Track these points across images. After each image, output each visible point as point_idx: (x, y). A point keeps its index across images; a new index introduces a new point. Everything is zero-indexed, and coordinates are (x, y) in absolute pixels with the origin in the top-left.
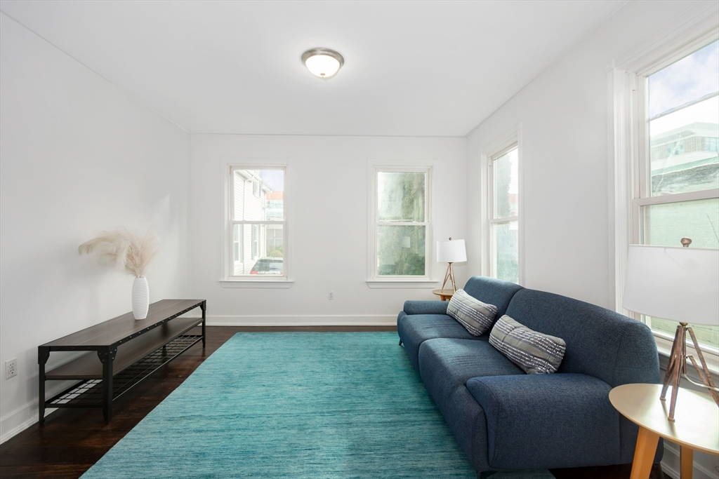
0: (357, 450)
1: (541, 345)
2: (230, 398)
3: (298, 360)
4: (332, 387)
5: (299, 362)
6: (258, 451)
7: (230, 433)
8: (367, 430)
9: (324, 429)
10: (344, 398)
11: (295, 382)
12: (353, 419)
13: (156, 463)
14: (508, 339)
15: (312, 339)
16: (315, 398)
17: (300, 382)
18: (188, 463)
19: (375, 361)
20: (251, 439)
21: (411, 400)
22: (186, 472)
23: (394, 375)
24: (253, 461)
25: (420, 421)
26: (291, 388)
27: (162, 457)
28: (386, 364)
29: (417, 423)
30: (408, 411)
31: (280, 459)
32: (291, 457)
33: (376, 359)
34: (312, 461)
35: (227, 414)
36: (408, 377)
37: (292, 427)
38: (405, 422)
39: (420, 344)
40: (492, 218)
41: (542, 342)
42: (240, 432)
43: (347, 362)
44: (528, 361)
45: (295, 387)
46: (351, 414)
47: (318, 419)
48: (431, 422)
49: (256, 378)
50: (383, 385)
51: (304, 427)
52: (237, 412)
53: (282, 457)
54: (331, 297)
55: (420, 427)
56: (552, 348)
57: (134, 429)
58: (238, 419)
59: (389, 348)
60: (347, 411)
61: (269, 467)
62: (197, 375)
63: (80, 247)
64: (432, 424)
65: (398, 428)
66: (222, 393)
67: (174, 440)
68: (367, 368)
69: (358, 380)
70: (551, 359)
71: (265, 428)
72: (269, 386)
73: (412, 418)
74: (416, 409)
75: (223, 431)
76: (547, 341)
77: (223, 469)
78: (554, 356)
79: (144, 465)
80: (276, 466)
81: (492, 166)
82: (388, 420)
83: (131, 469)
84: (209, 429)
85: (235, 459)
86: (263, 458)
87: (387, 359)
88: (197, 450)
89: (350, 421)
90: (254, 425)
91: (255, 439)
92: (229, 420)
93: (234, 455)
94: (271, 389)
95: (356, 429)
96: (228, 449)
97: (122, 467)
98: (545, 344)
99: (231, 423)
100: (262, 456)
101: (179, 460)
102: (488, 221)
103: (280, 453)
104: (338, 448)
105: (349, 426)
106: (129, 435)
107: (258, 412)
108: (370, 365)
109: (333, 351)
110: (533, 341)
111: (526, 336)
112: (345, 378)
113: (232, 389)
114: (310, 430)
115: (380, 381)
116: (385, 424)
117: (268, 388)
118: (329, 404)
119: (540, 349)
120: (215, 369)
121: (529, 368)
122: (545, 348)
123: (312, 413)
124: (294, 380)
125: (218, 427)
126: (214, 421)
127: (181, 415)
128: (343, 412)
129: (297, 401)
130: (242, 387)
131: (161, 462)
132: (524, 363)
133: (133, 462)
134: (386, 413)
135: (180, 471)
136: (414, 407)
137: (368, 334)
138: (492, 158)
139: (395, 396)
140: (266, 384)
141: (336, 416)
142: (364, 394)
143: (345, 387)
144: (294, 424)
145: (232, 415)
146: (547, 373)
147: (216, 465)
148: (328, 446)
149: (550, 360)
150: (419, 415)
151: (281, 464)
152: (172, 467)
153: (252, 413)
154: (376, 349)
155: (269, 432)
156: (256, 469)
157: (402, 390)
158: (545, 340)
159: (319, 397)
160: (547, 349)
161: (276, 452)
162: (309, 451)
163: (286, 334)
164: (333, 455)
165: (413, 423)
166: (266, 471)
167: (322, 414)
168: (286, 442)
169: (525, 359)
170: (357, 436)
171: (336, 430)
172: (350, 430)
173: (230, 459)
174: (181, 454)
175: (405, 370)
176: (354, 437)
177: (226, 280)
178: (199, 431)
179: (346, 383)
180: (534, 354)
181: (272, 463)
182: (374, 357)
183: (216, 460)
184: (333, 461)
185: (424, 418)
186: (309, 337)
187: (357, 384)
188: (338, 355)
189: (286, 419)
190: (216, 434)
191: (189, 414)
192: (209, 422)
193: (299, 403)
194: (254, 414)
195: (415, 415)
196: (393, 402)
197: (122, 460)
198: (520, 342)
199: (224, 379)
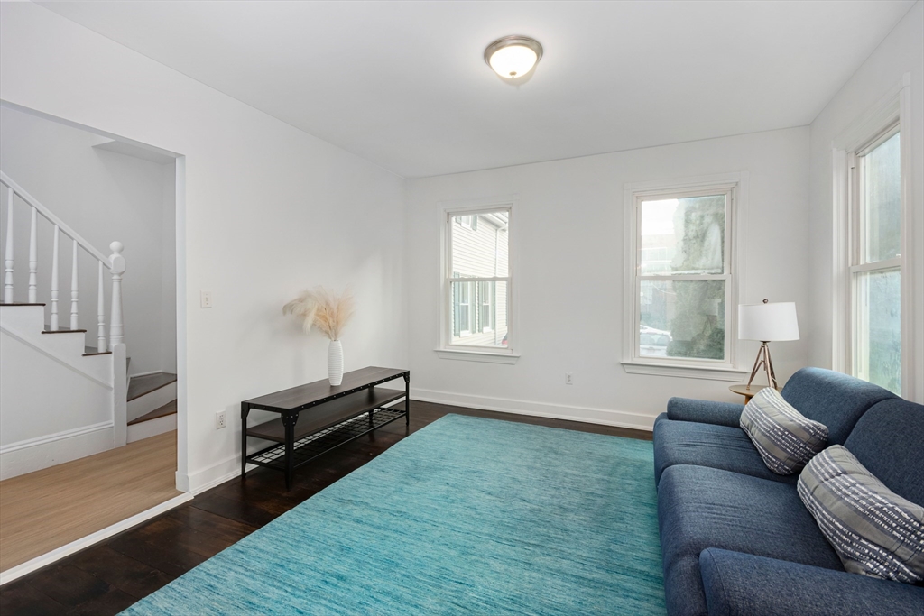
0: (522, 605)
1: (881, 519)
2: (405, 490)
3: (502, 459)
4: (529, 506)
5: (502, 462)
6: (404, 564)
7: (386, 533)
8: (549, 581)
9: (491, 562)
10: (539, 525)
11: (485, 488)
12: (537, 560)
13: (305, 546)
14: (820, 492)
15: (534, 436)
16: (500, 514)
17: (491, 490)
18: (331, 555)
19: (609, 482)
20: (403, 547)
21: (640, 555)
22: (324, 565)
23: (631, 509)
24: (392, 575)
25: (640, 593)
26: (477, 494)
27: (313, 540)
28: (624, 490)
29: (634, 595)
30: (628, 571)
31: (421, 584)
32: (434, 586)
33: (612, 479)
34: (456, 600)
35: (393, 508)
36: (652, 517)
37: (454, 546)
38: (614, 588)
39: (664, 469)
40: (858, 263)
41: (885, 513)
42: (395, 535)
43: (566, 475)
44: (846, 543)
45: (482, 495)
46: (538, 551)
47: (491, 546)
48: (660, 601)
49: (444, 473)
50: (604, 519)
51: (469, 551)
52: (404, 510)
53: (425, 582)
54: (569, 380)
55: (637, 602)
56: (906, 529)
57: (305, 502)
58: (401, 518)
59: (640, 466)
60: (534, 545)
61: (405, 590)
62: (386, 456)
63: (285, 307)
64: (659, 605)
65: (599, 593)
66: (402, 482)
67: (332, 524)
68: (590, 490)
69: (570, 503)
70: (904, 552)
71: (424, 538)
72: (453, 486)
73: (629, 585)
74: (642, 572)
75: (379, 528)
76: (897, 513)
77: (357, 574)
78: (913, 548)
79: (294, 543)
80: (412, 591)
81: (856, 168)
82: (590, 576)
83: (282, 545)
84: (368, 522)
85: (376, 567)
86: (404, 575)
87: (629, 482)
88: (346, 542)
89: (532, 561)
90: (414, 531)
91: (407, 549)
92: (392, 516)
93: (377, 560)
94: (454, 490)
95: (535, 574)
96: (374, 551)
97: (277, 540)
98: (890, 517)
99: (392, 522)
100: (404, 572)
101: (324, 549)
102: (847, 269)
103: (425, 575)
104: (497, 593)
105: (527, 567)
106: (298, 508)
107: (426, 516)
108: (597, 487)
109: (554, 456)
110: (863, 506)
111: (854, 493)
112: (553, 496)
113: (412, 481)
114: (474, 557)
115: (604, 514)
116: (581, 580)
117: (451, 489)
118: (514, 528)
119: (877, 526)
120: (407, 453)
121: (848, 558)
122: (890, 526)
123: (487, 535)
124: (485, 486)
125: (377, 521)
126: (377, 514)
127: (350, 498)
128: (529, 544)
129: (477, 513)
130: (424, 480)
131: (309, 545)
132: (840, 545)
133: (287, 538)
134: (589, 564)
135: (319, 562)
136: (640, 568)
137: (617, 439)
138: (858, 153)
139: (616, 542)
140: (451, 482)
141: (516, 548)
142: (569, 527)
143: (547, 510)
144: (458, 543)
145: (398, 512)
146: (889, 579)
147: (354, 567)
148: (486, 587)
149: (899, 552)
150: (643, 583)
151: (419, 590)
152: (315, 555)
153: (418, 515)
154: (619, 464)
155: (426, 544)
156: (390, 586)
157: (632, 536)
158: (892, 509)
159: (506, 515)
160: (894, 529)
161: (421, 573)
162: (459, 586)
163: (504, 423)
164: (486, 602)
165: (627, 592)
166: (399, 593)
167: (499, 540)
168: (439, 564)
169: (841, 539)
170: (531, 586)
171: (506, 566)
172: (526, 574)
173: (371, 565)
174: (330, 542)
175: (651, 506)
176: (526, 585)
177: (442, 349)
178: (358, 522)
179: (552, 505)
180: (860, 532)
181: (410, 585)
182: (610, 475)
183: (357, 560)
184: (483, 611)
185: (650, 591)
186: (531, 432)
187: (566, 510)
188: (557, 463)
189: (453, 533)
190: (372, 530)
191: (358, 499)
192: (372, 513)
193: (478, 516)
194: (419, 517)
195: (636, 580)
196: (609, 550)
197: (280, 533)
198: (839, 503)
199: (409, 466)
